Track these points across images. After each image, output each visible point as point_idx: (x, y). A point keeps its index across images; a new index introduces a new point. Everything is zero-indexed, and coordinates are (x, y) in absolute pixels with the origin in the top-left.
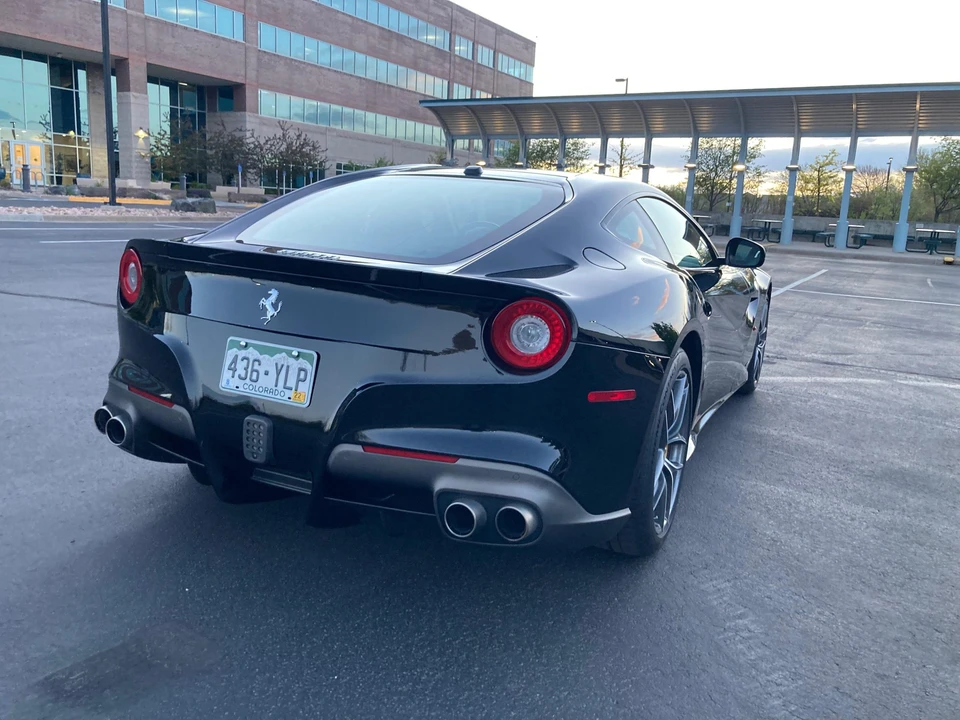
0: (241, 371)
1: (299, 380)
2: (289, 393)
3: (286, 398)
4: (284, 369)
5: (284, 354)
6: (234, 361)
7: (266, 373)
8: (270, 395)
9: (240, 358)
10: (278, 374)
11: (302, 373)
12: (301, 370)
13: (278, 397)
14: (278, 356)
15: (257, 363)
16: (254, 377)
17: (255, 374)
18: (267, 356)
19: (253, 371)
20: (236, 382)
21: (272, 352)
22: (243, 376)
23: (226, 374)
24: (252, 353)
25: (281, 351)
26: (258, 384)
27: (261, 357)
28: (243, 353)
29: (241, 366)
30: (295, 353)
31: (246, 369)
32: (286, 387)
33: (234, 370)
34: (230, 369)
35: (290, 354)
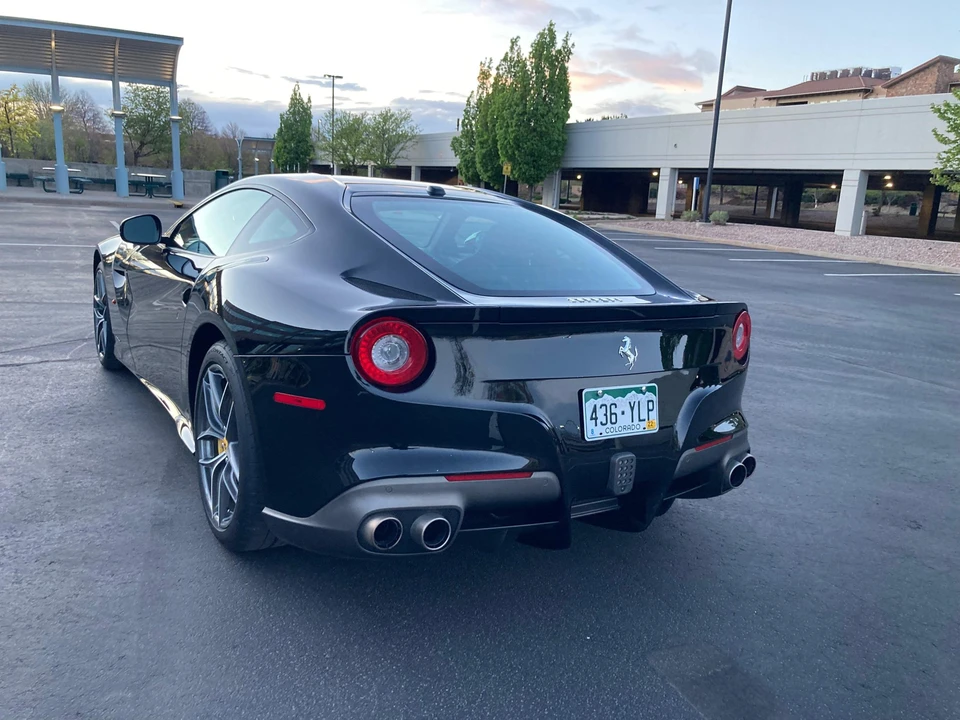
0: (601, 418)
1: (649, 410)
2: (644, 424)
3: (641, 429)
5: (633, 392)
6: (595, 410)
7: (623, 413)
8: (629, 431)
9: (598, 407)
10: (632, 409)
11: (651, 404)
12: (649, 401)
13: (636, 430)
14: (629, 395)
15: (613, 407)
16: (614, 421)
17: (613, 416)
18: (620, 398)
19: (611, 414)
20: (600, 429)
21: (623, 393)
22: (604, 422)
23: (589, 424)
24: (608, 399)
25: (630, 390)
26: (616, 426)
27: (615, 401)
28: (599, 402)
29: (601, 413)
30: (644, 388)
31: (606, 415)
32: (640, 420)
33: (596, 419)
34: (592, 419)
35: (639, 391)
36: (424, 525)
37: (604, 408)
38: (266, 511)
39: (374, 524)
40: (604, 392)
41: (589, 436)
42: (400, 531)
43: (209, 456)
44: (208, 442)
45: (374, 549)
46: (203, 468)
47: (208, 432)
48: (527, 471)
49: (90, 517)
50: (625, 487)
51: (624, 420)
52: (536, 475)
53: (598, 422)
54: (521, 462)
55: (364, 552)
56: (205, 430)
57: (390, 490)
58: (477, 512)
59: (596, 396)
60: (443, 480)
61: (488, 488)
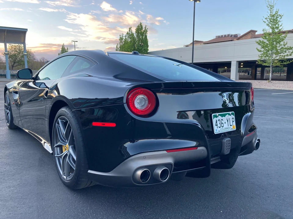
0: (219, 125)
1: (233, 122)
2: (232, 127)
3: (231, 129)
4: (229, 119)
6: (216, 122)
7: (225, 123)
8: (228, 130)
9: (217, 121)
10: (228, 121)
11: (233, 119)
12: (232, 118)
14: (226, 116)
15: (222, 121)
16: (223, 126)
17: (222, 124)
18: (224, 117)
19: (222, 123)
20: (219, 129)
21: (224, 115)
22: (220, 126)
23: (215, 128)
24: (220, 118)
25: (226, 114)
26: (223, 128)
27: (222, 118)
28: (218, 119)
29: (218, 123)
30: (231, 113)
31: (220, 124)
32: (231, 125)
33: (217, 125)
34: (216, 125)
35: (229, 115)
36: (159, 171)
37: (219, 121)
38: (90, 171)
39: (139, 173)
40: (219, 115)
41: (216, 132)
42: (149, 174)
43: (59, 153)
44: (58, 148)
45: (141, 183)
46: (57, 158)
47: (59, 144)
48: (196, 147)
49: (11, 181)
50: (228, 151)
51: (226, 126)
52: (199, 148)
53: (218, 126)
54: (194, 144)
55: (136, 185)
56: (57, 143)
57: (145, 158)
58: (179, 165)
59: (216, 117)
60: (165, 152)
61: (182, 155)
